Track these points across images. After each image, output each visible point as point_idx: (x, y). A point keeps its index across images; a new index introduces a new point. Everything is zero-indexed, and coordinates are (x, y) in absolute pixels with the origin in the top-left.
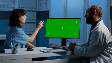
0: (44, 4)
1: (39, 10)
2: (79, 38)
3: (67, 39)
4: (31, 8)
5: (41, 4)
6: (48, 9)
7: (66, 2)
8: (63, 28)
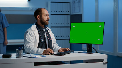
0: (78, 7)
1: (73, 13)
2: (102, 44)
3: (93, 45)
4: (65, 12)
5: (75, 7)
6: (81, 12)
7: (97, 4)
8: (86, 33)
